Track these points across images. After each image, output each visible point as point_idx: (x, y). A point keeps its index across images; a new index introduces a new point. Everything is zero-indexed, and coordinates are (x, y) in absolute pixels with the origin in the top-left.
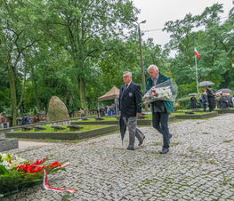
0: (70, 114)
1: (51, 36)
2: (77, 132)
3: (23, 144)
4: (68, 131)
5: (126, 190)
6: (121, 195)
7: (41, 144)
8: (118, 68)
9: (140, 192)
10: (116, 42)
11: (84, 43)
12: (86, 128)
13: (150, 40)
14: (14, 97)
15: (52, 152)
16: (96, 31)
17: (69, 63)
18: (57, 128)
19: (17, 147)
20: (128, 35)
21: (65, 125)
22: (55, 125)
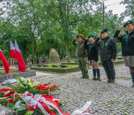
0: (60, 58)
1: (51, 14)
2: (64, 69)
3: (38, 74)
4: (60, 68)
5: (97, 106)
6: (95, 109)
7: (46, 74)
8: (88, 31)
9: (108, 109)
10: (88, 15)
11: (68, 17)
12: (70, 67)
13: (111, 11)
14: (33, 49)
15: (52, 79)
16: (75, 9)
17: (60, 29)
18: (54, 66)
19: (35, 75)
20: (96, 10)
21: (58, 64)
22: (53, 64)
